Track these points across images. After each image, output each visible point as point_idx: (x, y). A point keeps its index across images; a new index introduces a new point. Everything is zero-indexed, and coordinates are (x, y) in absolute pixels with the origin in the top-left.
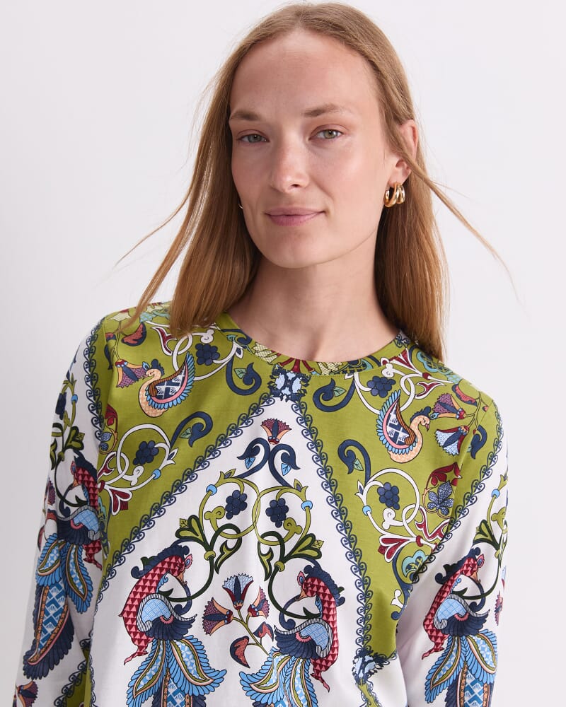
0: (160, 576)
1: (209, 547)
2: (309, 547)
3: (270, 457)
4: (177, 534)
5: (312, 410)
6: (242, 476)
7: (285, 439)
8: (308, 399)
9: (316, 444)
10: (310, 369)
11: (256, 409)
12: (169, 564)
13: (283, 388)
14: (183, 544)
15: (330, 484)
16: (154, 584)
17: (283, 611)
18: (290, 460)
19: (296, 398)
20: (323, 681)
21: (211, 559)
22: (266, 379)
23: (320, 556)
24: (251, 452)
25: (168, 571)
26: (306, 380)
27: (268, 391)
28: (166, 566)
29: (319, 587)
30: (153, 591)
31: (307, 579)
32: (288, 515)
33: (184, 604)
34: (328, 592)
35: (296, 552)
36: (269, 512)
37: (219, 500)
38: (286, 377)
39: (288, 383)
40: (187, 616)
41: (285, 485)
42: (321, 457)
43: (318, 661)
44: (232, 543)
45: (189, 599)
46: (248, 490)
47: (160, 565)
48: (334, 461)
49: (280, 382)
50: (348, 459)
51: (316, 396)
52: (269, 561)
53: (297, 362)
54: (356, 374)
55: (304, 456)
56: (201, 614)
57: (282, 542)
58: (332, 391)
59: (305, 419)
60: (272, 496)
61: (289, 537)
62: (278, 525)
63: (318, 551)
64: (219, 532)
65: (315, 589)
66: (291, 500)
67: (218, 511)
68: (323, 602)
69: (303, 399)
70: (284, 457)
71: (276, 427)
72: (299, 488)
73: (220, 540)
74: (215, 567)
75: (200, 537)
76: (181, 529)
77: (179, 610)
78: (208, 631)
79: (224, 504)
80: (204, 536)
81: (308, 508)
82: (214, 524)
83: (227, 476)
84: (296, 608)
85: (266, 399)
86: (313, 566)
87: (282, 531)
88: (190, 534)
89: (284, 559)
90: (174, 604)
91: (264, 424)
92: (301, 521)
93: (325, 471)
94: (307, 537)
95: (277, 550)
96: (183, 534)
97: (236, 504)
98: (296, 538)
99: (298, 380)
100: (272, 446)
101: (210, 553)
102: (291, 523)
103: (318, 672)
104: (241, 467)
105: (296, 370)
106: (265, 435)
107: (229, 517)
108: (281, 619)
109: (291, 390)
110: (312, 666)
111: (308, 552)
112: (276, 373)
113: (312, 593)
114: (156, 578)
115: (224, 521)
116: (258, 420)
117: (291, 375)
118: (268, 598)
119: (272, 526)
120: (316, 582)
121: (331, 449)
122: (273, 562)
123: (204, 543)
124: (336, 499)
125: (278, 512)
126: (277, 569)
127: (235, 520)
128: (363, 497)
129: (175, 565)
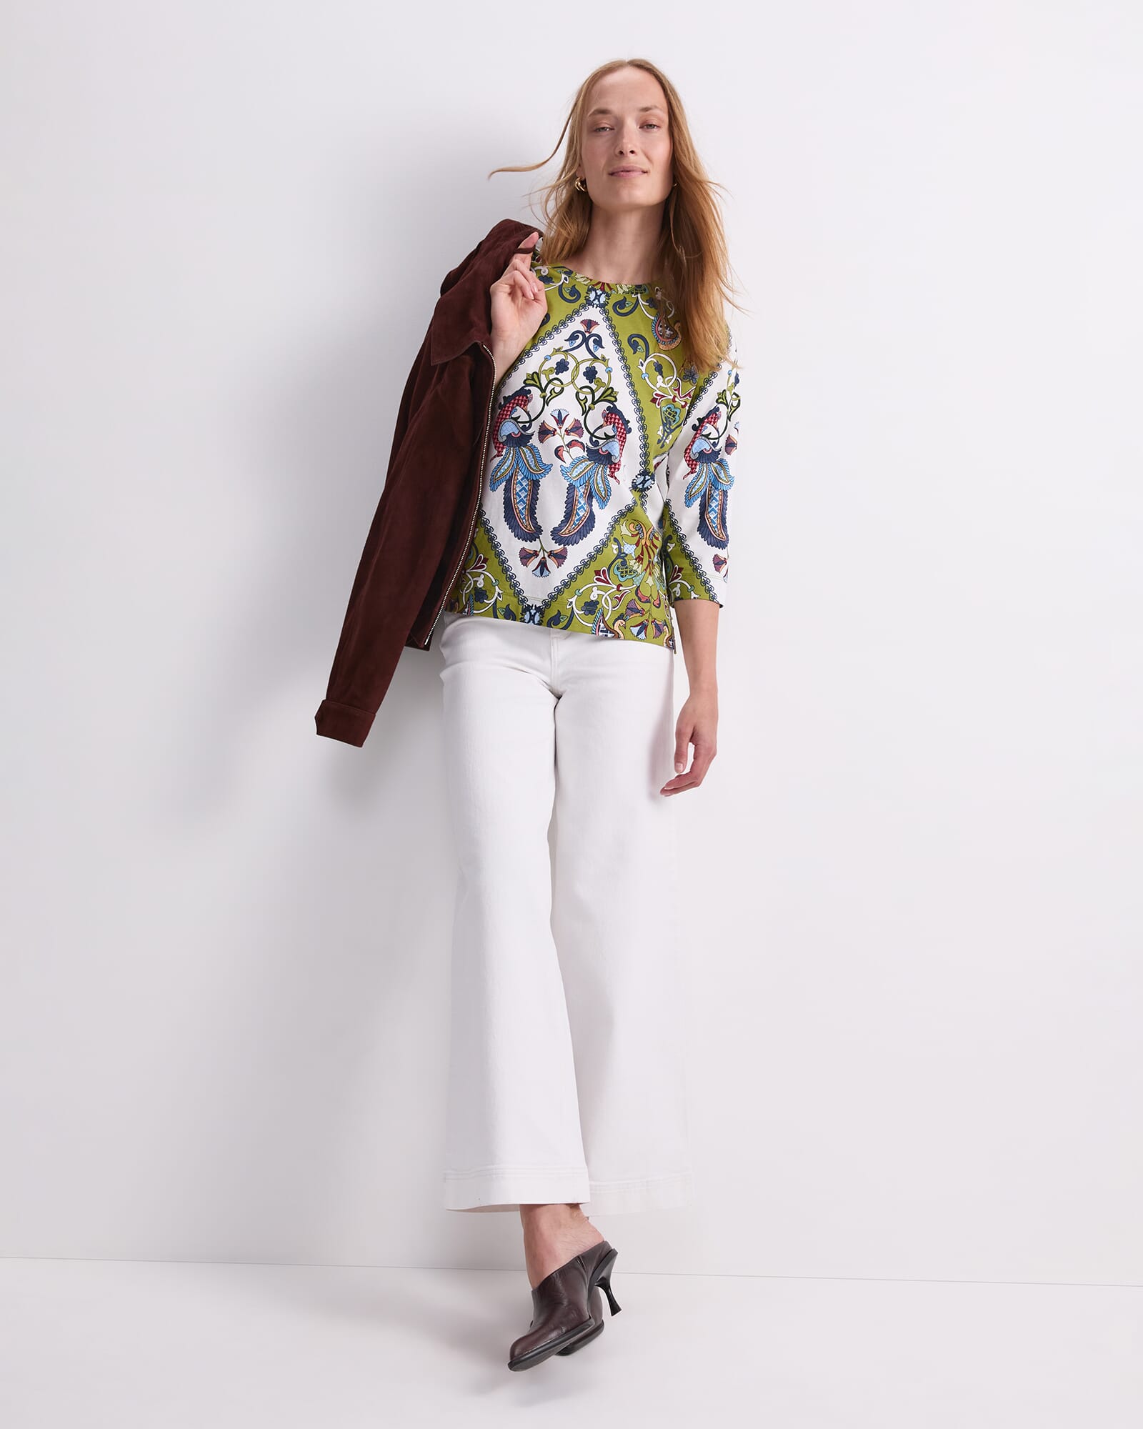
0: (512, 408)
1: (543, 391)
2: (610, 395)
3: (585, 340)
4: (524, 382)
5: (612, 314)
6: (567, 351)
7: (595, 330)
8: (609, 307)
9: (614, 334)
10: (611, 289)
11: (577, 312)
12: (518, 400)
13: (594, 300)
14: (527, 388)
15: (623, 359)
16: (509, 413)
17: (592, 435)
18: (599, 343)
19: (602, 306)
20: (616, 478)
21: (544, 397)
22: (583, 294)
23: (616, 400)
24: (573, 337)
25: (517, 405)
26: (608, 296)
27: (585, 302)
28: (516, 402)
29: (615, 419)
30: (508, 417)
31: (608, 414)
32: (597, 376)
33: (527, 425)
34: (621, 422)
35: (602, 398)
36: (585, 374)
37: (552, 363)
38: (596, 293)
39: (598, 297)
40: (529, 432)
41: (596, 358)
42: (618, 342)
43: (613, 466)
44: (557, 390)
45: (531, 421)
46: (570, 360)
47: (513, 401)
48: (625, 345)
49: (592, 296)
50: (634, 346)
51: (615, 306)
52: (584, 404)
53: (603, 284)
54: (639, 295)
55: (608, 340)
56: (537, 431)
57: (593, 392)
58: (624, 303)
59: (608, 319)
60: (587, 364)
61: (598, 389)
62: (591, 382)
63: (615, 397)
64: (550, 382)
65: (613, 420)
66: (599, 367)
67: (551, 370)
68: (617, 428)
69: (606, 307)
70: (595, 341)
71: (589, 324)
72: (604, 359)
73: (550, 387)
74: (546, 402)
75: (538, 384)
76: (527, 379)
77: (525, 429)
78: (542, 441)
79: (555, 366)
80: (540, 384)
81: (609, 372)
82: (547, 377)
83: (558, 351)
84: (600, 433)
85: (584, 307)
86: (612, 406)
87: (593, 386)
88: (532, 382)
89: (594, 403)
90: (521, 425)
91: (582, 322)
92: (605, 380)
93: (620, 350)
94: (608, 389)
95: (590, 397)
96: (528, 382)
97: (562, 367)
98: (602, 390)
99: (603, 295)
100: (587, 335)
101: (544, 394)
102: (599, 381)
103: (613, 473)
104: (567, 346)
105: (603, 289)
106: (582, 328)
107: (557, 374)
108: (591, 439)
109: (599, 301)
110: (608, 469)
111: (609, 398)
112: (590, 290)
113: (610, 423)
114: (510, 409)
115: (554, 376)
116: (578, 319)
117: (599, 292)
118: (583, 426)
119: (587, 383)
120: (613, 416)
121: (624, 339)
122: (587, 405)
123: (540, 388)
124: (626, 367)
125: (591, 374)
126: (590, 408)
127: (560, 376)
128: (643, 369)
129: (522, 401)
